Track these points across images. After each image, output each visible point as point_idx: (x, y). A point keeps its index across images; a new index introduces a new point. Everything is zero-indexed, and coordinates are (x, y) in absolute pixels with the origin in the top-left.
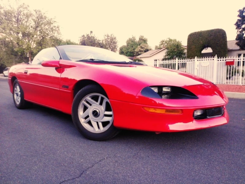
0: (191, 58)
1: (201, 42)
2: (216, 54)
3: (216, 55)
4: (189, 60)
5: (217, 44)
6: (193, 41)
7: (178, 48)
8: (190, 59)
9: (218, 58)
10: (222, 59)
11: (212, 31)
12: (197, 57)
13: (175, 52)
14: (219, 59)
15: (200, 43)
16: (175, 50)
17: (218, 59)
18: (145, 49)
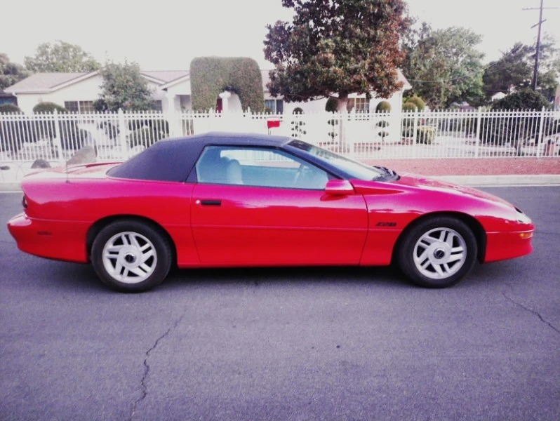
0: (201, 110)
1: (221, 80)
2: (249, 105)
3: (249, 108)
4: (197, 114)
5: (250, 86)
6: (204, 76)
7: (134, 79)
8: (199, 112)
9: (253, 114)
10: (259, 116)
11: (239, 61)
12: (213, 109)
13: (131, 88)
14: (255, 116)
15: (219, 82)
16: (130, 83)
17: (253, 116)
18: (4, 66)
